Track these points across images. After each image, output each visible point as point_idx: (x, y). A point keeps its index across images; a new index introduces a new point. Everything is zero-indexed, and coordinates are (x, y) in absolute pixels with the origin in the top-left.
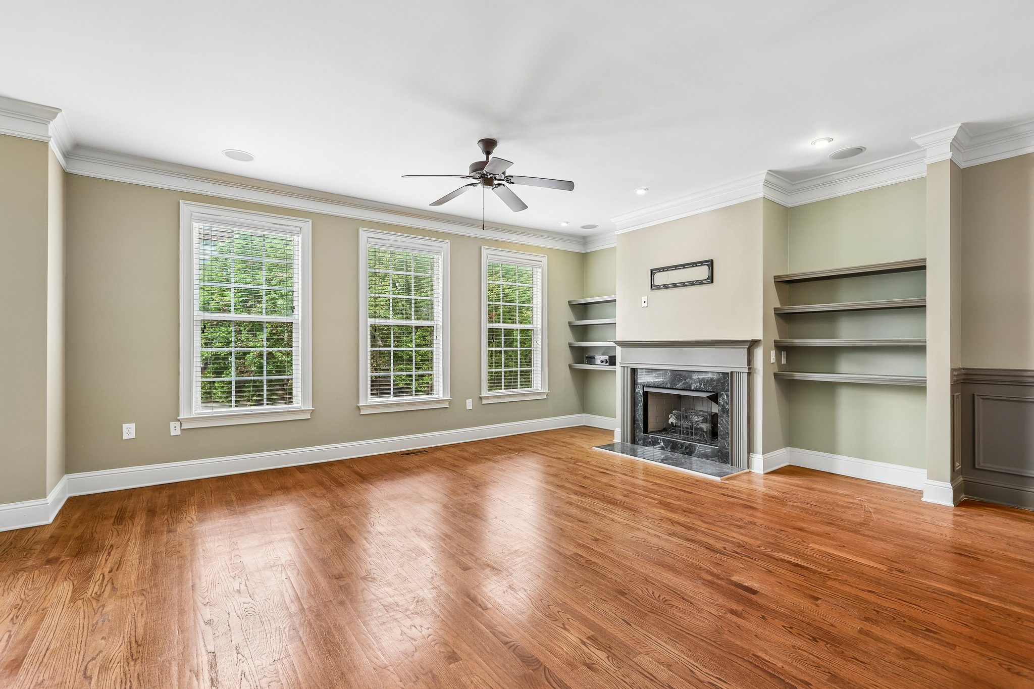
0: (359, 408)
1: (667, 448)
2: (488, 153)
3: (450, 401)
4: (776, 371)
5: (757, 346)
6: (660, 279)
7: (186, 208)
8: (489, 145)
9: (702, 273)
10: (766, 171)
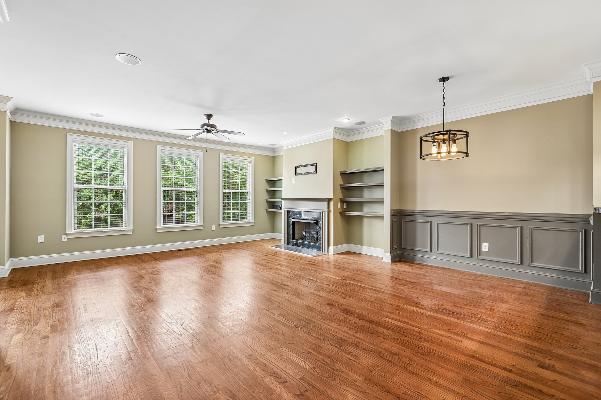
0: (156, 229)
1: (301, 246)
2: (209, 120)
3: (203, 226)
4: (341, 211)
5: (331, 201)
6: (299, 170)
7: (69, 137)
8: (209, 116)
9: (313, 169)
10: (333, 128)
